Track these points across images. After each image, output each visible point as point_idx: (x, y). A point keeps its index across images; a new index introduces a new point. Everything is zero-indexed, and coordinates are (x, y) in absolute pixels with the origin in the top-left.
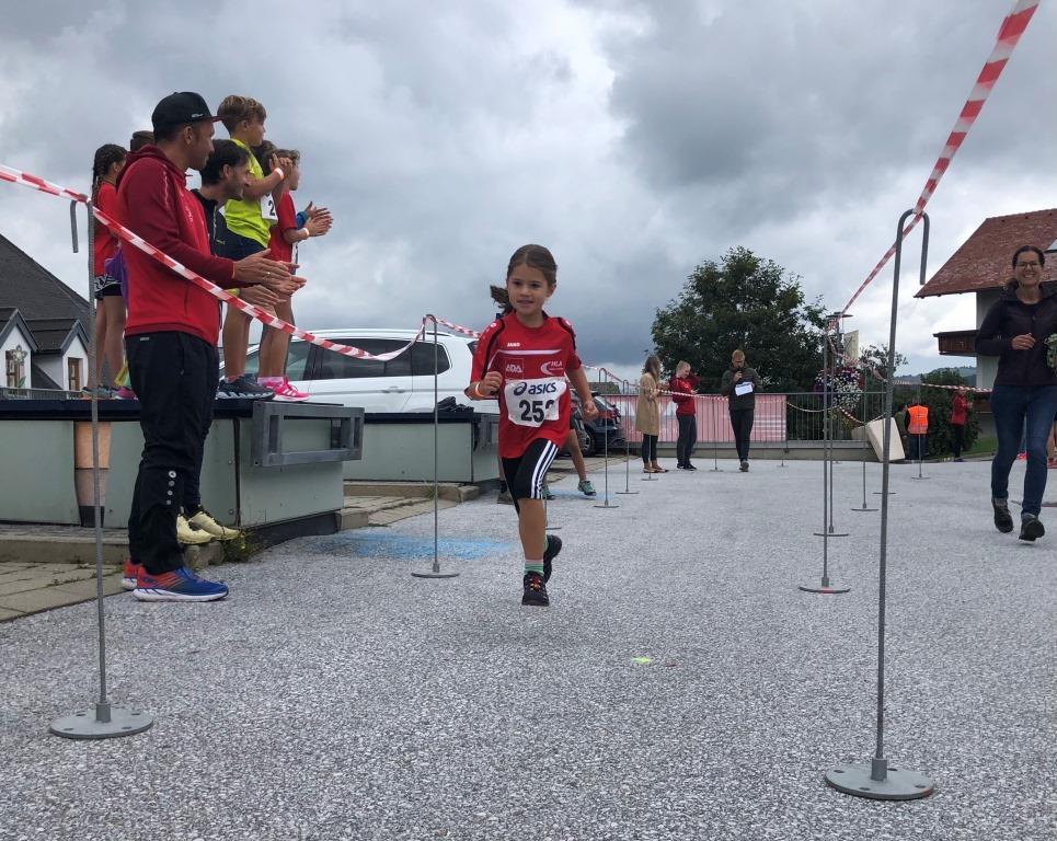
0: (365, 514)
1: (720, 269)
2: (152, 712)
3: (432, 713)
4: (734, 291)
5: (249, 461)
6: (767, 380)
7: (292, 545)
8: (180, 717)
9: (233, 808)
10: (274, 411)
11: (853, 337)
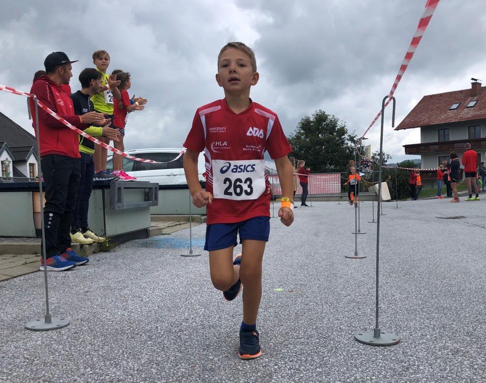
0: (160, 229)
1: (312, 119)
2: (70, 318)
3: (190, 315)
4: (318, 129)
5: (110, 208)
6: (332, 167)
7: (128, 244)
8: (81, 320)
9: (105, 359)
10: (119, 185)
11: (368, 148)
